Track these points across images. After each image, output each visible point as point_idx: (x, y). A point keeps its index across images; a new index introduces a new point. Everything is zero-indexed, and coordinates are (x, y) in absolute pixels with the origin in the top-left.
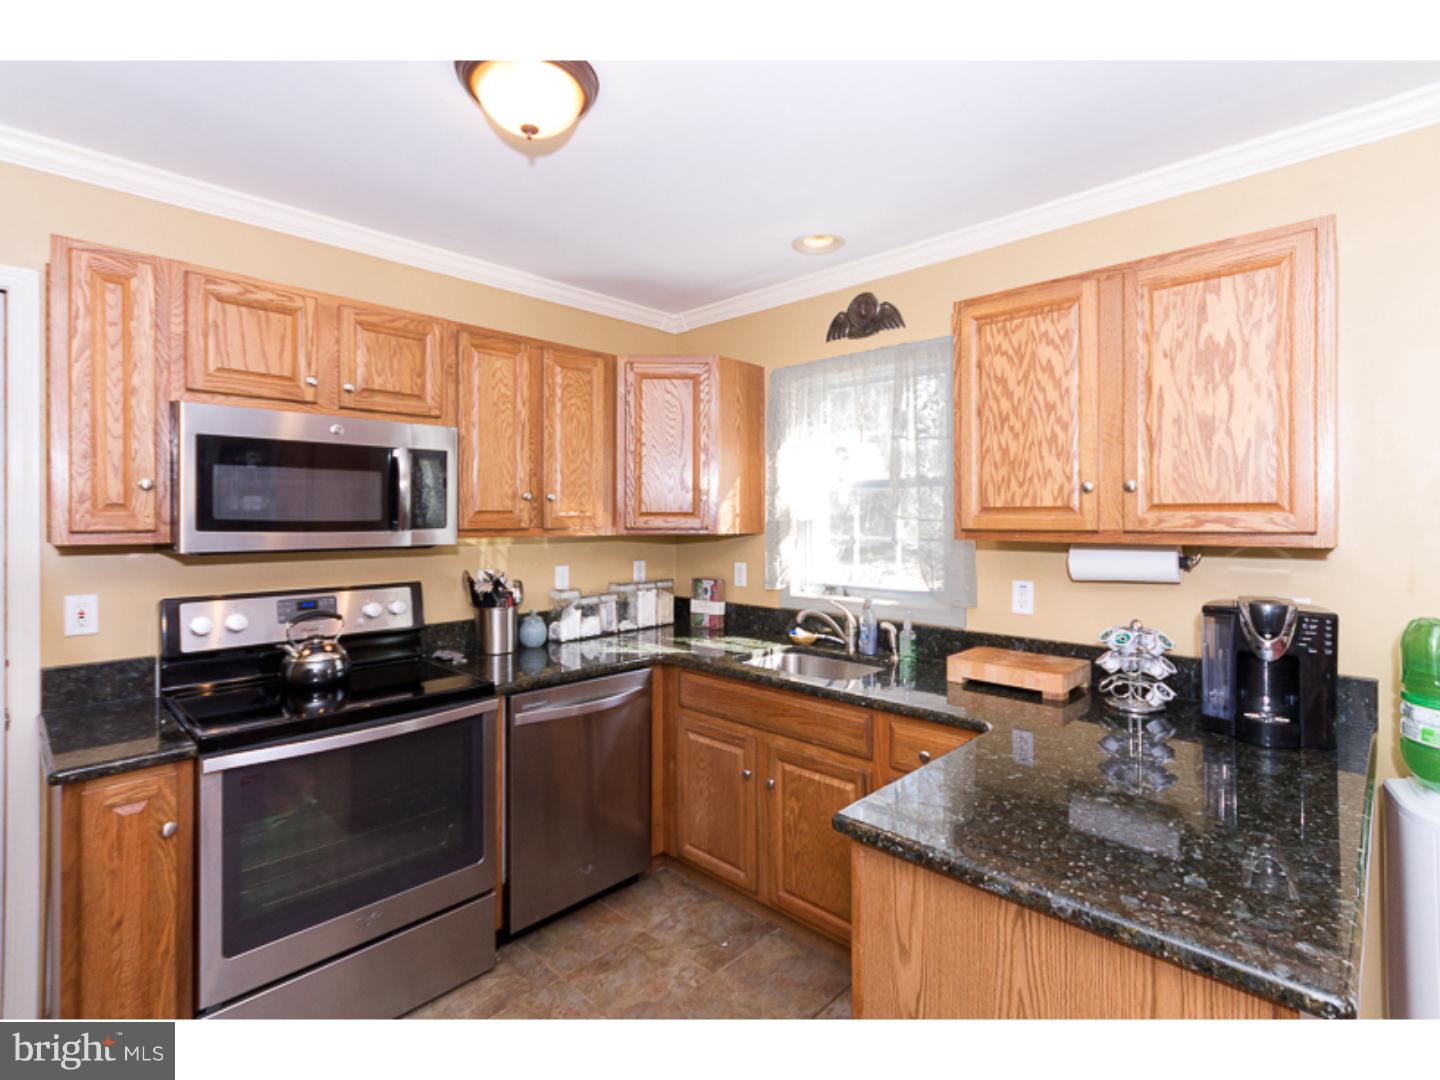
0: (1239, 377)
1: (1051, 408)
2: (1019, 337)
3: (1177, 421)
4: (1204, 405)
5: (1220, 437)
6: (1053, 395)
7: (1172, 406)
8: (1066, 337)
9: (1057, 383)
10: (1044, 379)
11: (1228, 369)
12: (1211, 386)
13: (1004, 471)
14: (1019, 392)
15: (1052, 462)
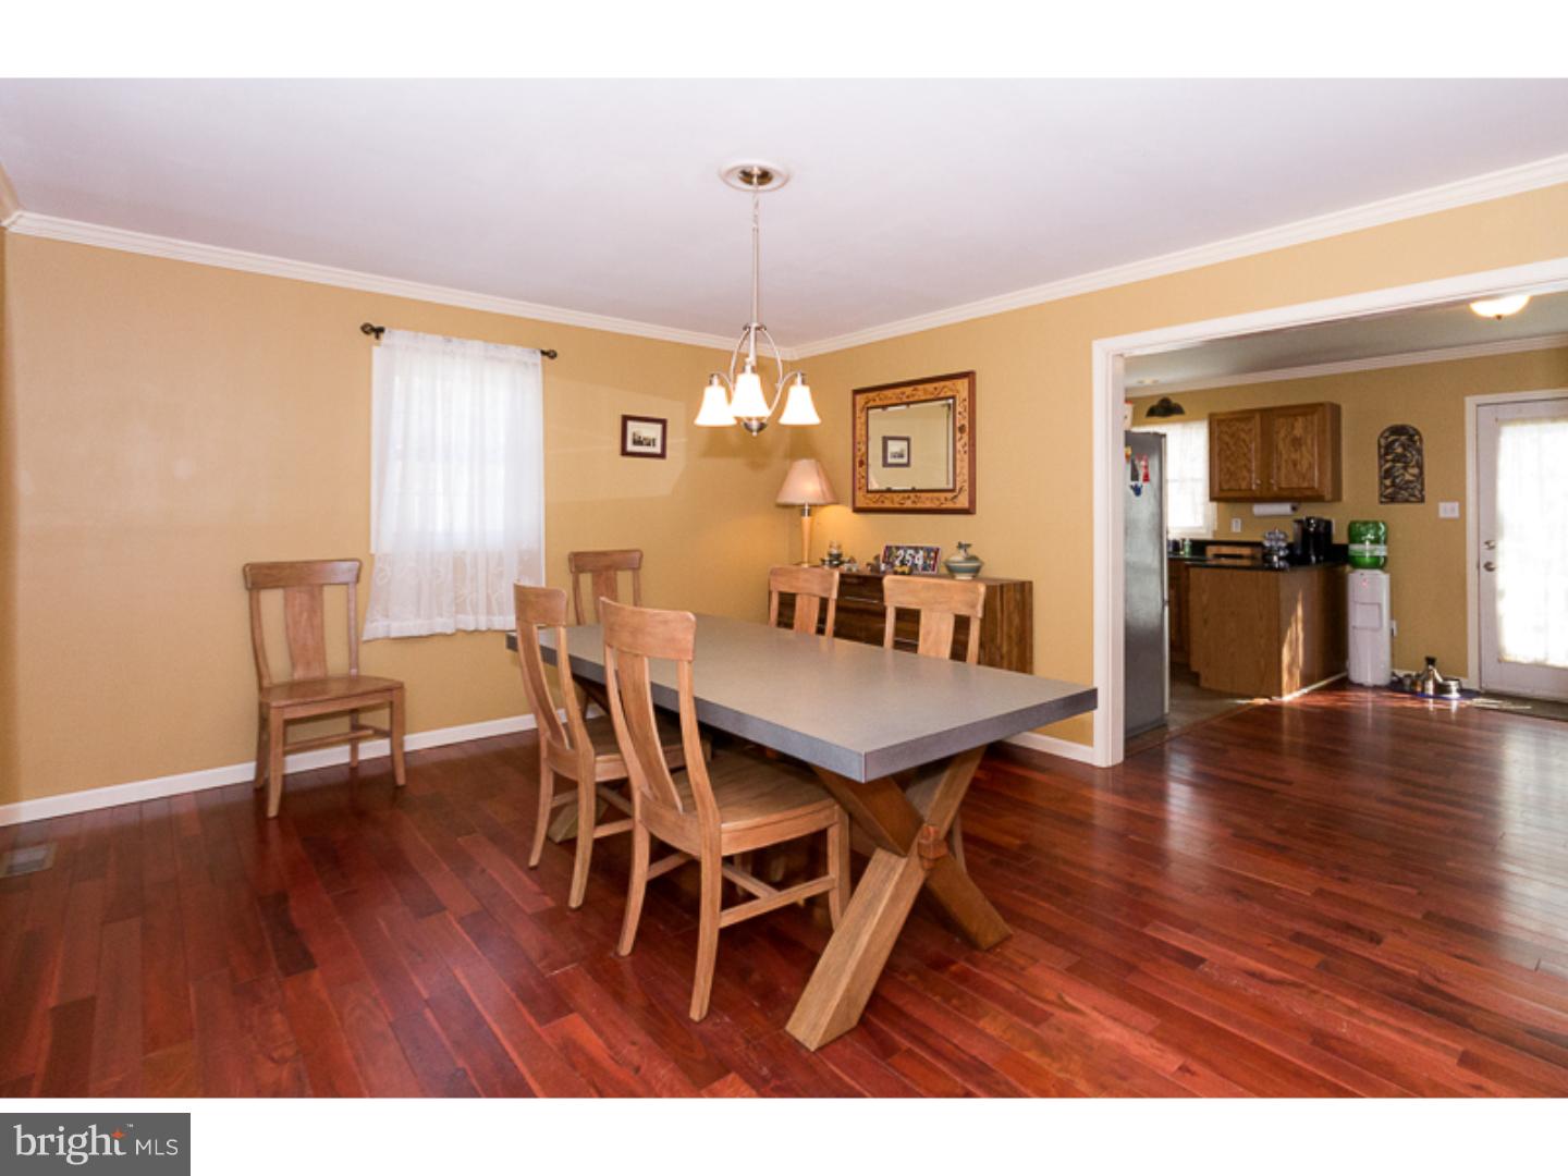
0: (1304, 448)
1: (1245, 455)
2: (1234, 428)
3: (1286, 461)
4: (1294, 456)
5: (1299, 467)
6: (1246, 450)
7: (1285, 457)
8: (1250, 430)
9: (1247, 446)
10: (1242, 443)
11: (1300, 445)
12: (1296, 450)
13: (1227, 477)
14: (1233, 448)
15: (1245, 473)
